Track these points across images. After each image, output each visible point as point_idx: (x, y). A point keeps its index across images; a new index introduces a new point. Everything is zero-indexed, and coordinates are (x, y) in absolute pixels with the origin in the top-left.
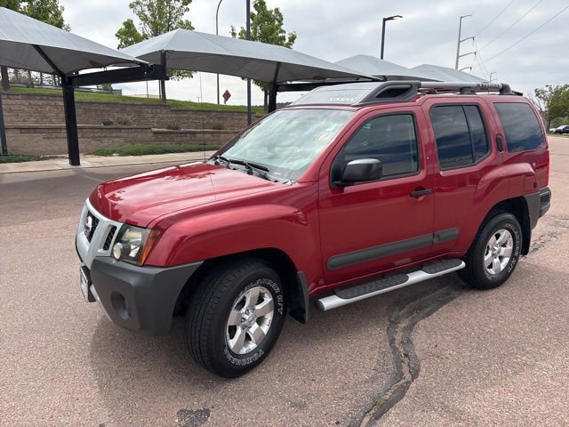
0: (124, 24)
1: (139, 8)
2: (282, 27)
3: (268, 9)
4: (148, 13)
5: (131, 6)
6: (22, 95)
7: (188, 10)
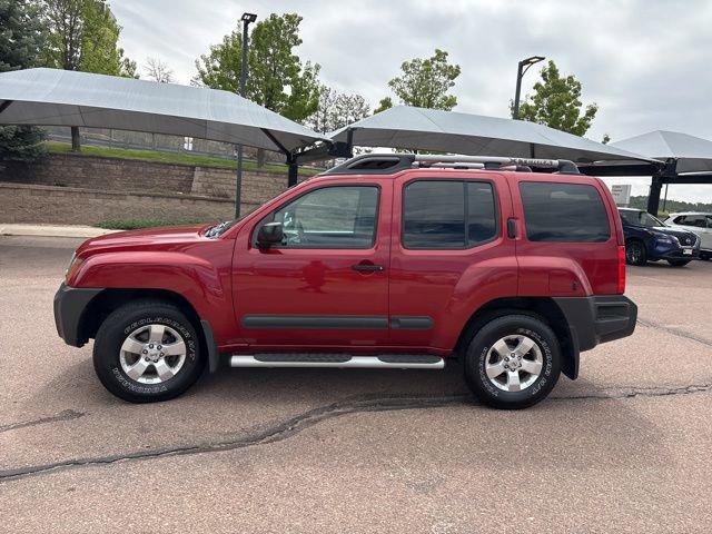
0: (382, 102)
1: (398, 85)
2: (579, 99)
3: (560, 78)
4: (408, 91)
5: (391, 84)
6: (271, 173)
7: (453, 84)
